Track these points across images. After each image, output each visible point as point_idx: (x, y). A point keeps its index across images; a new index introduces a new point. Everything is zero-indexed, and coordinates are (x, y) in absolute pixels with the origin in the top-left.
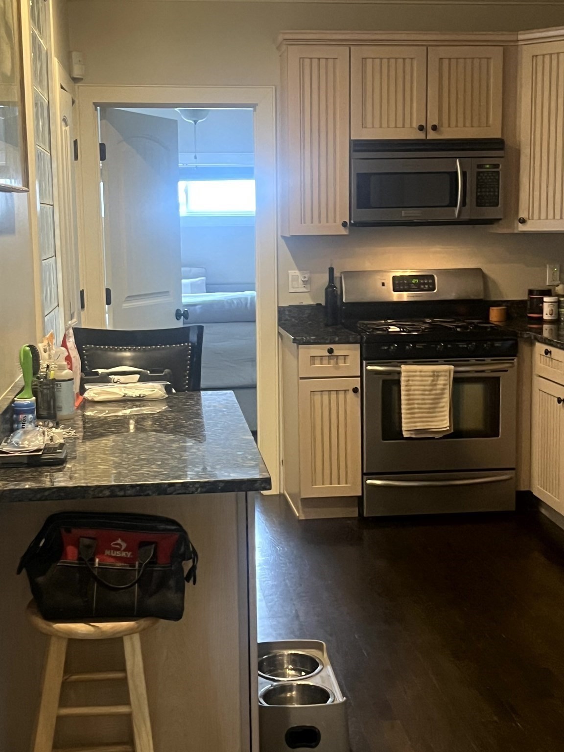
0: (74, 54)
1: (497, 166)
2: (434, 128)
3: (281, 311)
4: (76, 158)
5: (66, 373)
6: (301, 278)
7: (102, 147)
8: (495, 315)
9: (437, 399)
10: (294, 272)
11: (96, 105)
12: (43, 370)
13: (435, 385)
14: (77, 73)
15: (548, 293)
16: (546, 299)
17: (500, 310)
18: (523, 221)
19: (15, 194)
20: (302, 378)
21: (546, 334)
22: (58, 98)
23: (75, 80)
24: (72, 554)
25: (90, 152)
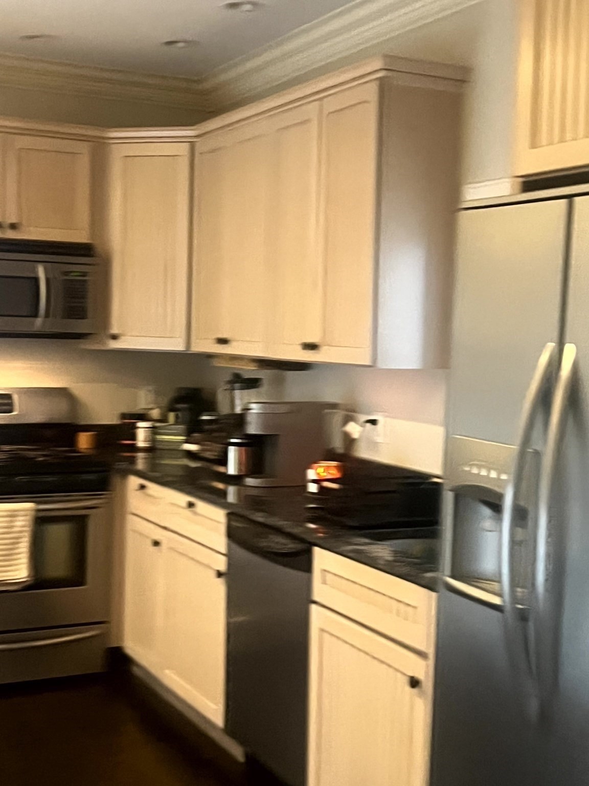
1: (84, 274)
2: (13, 226)
8: (84, 441)
9: (15, 542)
13: (12, 527)
15: (143, 417)
16: (141, 424)
17: (90, 435)
18: (115, 337)
21: (141, 464)
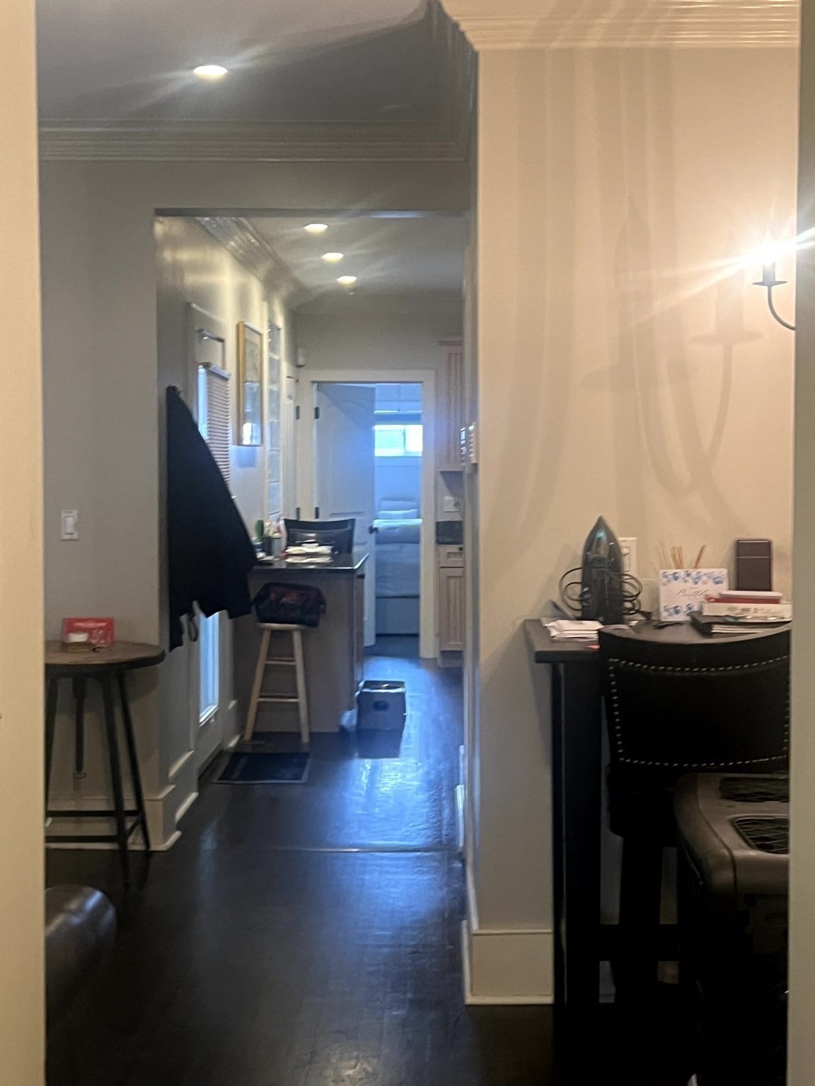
0: (300, 350)
3: (438, 524)
4: (298, 417)
5: (277, 535)
6: (453, 503)
7: (317, 410)
10: (448, 498)
11: (313, 382)
12: (265, 531)
14: (301, 361)
19: (257, 448)
20: (442, 567)
22: (285, 384)
23: (299, 366)
24: (273, 596)
25: (308, 413)
